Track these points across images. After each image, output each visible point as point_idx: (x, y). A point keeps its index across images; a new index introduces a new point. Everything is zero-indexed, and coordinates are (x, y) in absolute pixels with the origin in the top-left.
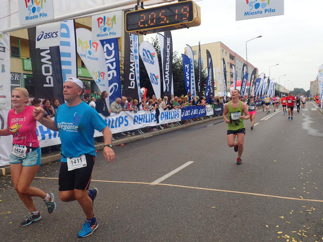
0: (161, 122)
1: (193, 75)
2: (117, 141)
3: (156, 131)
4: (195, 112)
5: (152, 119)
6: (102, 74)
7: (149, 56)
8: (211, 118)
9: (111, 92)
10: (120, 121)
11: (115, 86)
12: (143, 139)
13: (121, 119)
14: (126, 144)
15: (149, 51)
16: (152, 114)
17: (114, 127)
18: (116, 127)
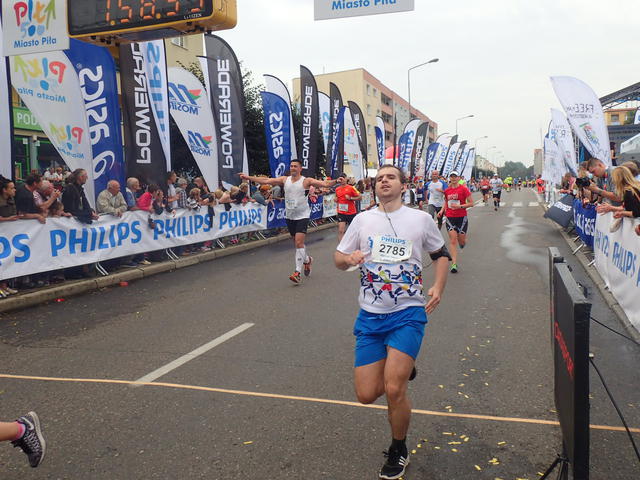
0: (217, 233)
2: (112, 276)
3: (207, 253)
5: (197, 227)
6: (76, 132)
8: (333, 222)
9: (98, 169)
10: (120, 233)
11: (109, 158)
12: (175, 269)
13: (123, 229)
14: (133, 281)
16: (196, 217)
17: (106, 246)
18: (113, 245)
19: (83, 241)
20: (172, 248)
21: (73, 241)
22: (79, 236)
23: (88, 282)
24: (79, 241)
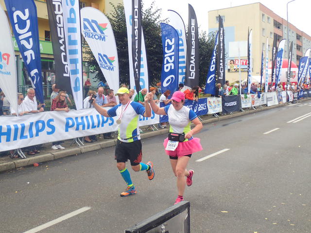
1: (183, 54)
2: (28, 159)
6: (6, 57)
7: (97, 29)
8: (217, 117)
10: (38, 127)
12: (81, 154)
13: (40, 125)
14: (43, 163)
15: (95, 22)
17: (26, 137)
18: (32, 136)
19: (8, 133)
20: (81, 138)
22: (4, 130)
23: (9, 163)
24: (4, 134)
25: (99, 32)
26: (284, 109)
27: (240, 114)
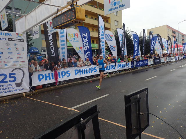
0: (117, 69)
2: (89, 80)
4: (141, 63)
5: (111, 68)
6: (81, 48)
7: (110, 37)
8: (152, 66)
10: (91, 70)
13: (92, 69)
14: (93, 81)
15: (109, 35)
16: (111, 66)
18: (89, 73)
21: (80, 72)
22: (81, 71)
23: (83, 81)
24: (81, 72)
25: (110, 38)
26: (178, 62)
27: (160, 65)
